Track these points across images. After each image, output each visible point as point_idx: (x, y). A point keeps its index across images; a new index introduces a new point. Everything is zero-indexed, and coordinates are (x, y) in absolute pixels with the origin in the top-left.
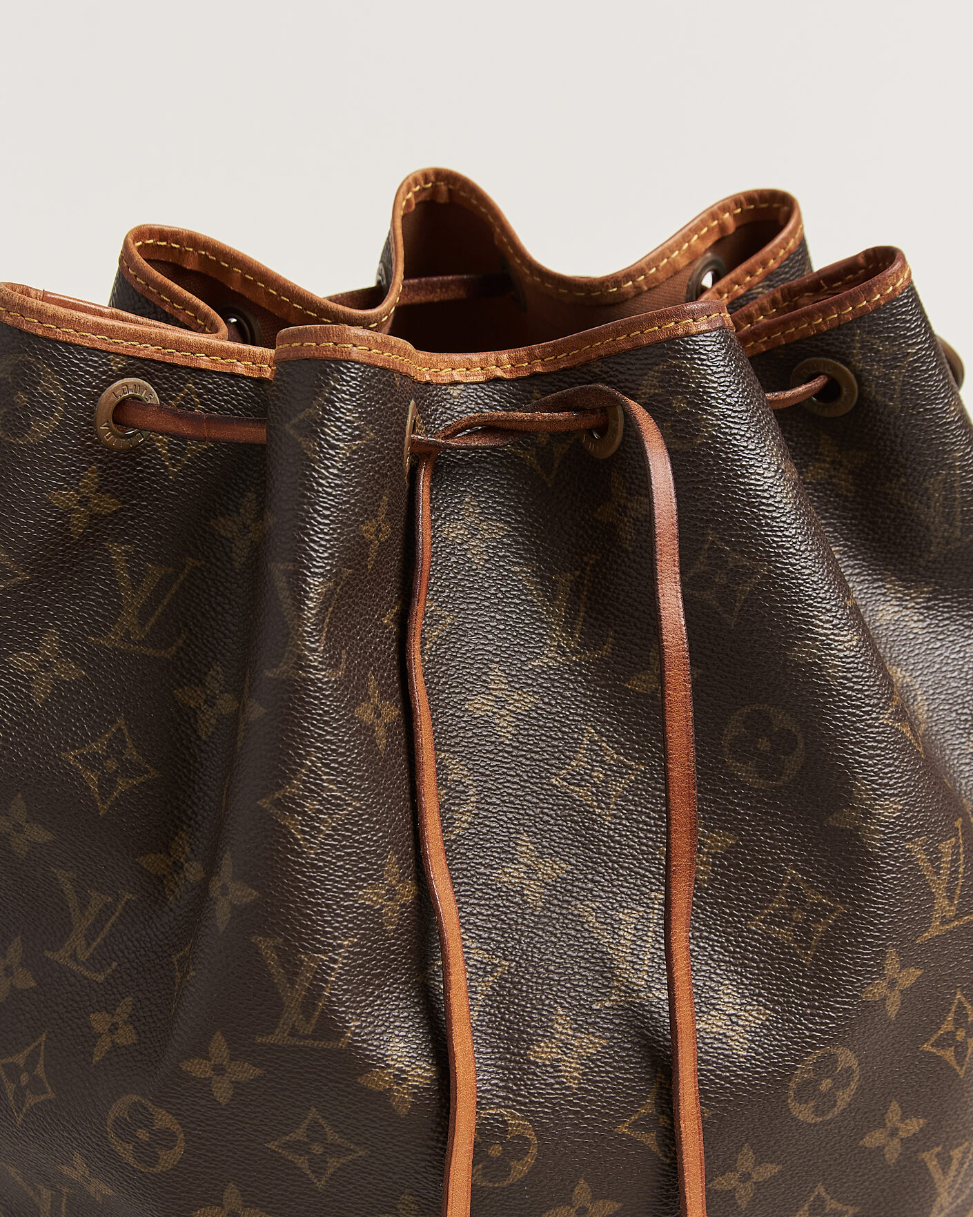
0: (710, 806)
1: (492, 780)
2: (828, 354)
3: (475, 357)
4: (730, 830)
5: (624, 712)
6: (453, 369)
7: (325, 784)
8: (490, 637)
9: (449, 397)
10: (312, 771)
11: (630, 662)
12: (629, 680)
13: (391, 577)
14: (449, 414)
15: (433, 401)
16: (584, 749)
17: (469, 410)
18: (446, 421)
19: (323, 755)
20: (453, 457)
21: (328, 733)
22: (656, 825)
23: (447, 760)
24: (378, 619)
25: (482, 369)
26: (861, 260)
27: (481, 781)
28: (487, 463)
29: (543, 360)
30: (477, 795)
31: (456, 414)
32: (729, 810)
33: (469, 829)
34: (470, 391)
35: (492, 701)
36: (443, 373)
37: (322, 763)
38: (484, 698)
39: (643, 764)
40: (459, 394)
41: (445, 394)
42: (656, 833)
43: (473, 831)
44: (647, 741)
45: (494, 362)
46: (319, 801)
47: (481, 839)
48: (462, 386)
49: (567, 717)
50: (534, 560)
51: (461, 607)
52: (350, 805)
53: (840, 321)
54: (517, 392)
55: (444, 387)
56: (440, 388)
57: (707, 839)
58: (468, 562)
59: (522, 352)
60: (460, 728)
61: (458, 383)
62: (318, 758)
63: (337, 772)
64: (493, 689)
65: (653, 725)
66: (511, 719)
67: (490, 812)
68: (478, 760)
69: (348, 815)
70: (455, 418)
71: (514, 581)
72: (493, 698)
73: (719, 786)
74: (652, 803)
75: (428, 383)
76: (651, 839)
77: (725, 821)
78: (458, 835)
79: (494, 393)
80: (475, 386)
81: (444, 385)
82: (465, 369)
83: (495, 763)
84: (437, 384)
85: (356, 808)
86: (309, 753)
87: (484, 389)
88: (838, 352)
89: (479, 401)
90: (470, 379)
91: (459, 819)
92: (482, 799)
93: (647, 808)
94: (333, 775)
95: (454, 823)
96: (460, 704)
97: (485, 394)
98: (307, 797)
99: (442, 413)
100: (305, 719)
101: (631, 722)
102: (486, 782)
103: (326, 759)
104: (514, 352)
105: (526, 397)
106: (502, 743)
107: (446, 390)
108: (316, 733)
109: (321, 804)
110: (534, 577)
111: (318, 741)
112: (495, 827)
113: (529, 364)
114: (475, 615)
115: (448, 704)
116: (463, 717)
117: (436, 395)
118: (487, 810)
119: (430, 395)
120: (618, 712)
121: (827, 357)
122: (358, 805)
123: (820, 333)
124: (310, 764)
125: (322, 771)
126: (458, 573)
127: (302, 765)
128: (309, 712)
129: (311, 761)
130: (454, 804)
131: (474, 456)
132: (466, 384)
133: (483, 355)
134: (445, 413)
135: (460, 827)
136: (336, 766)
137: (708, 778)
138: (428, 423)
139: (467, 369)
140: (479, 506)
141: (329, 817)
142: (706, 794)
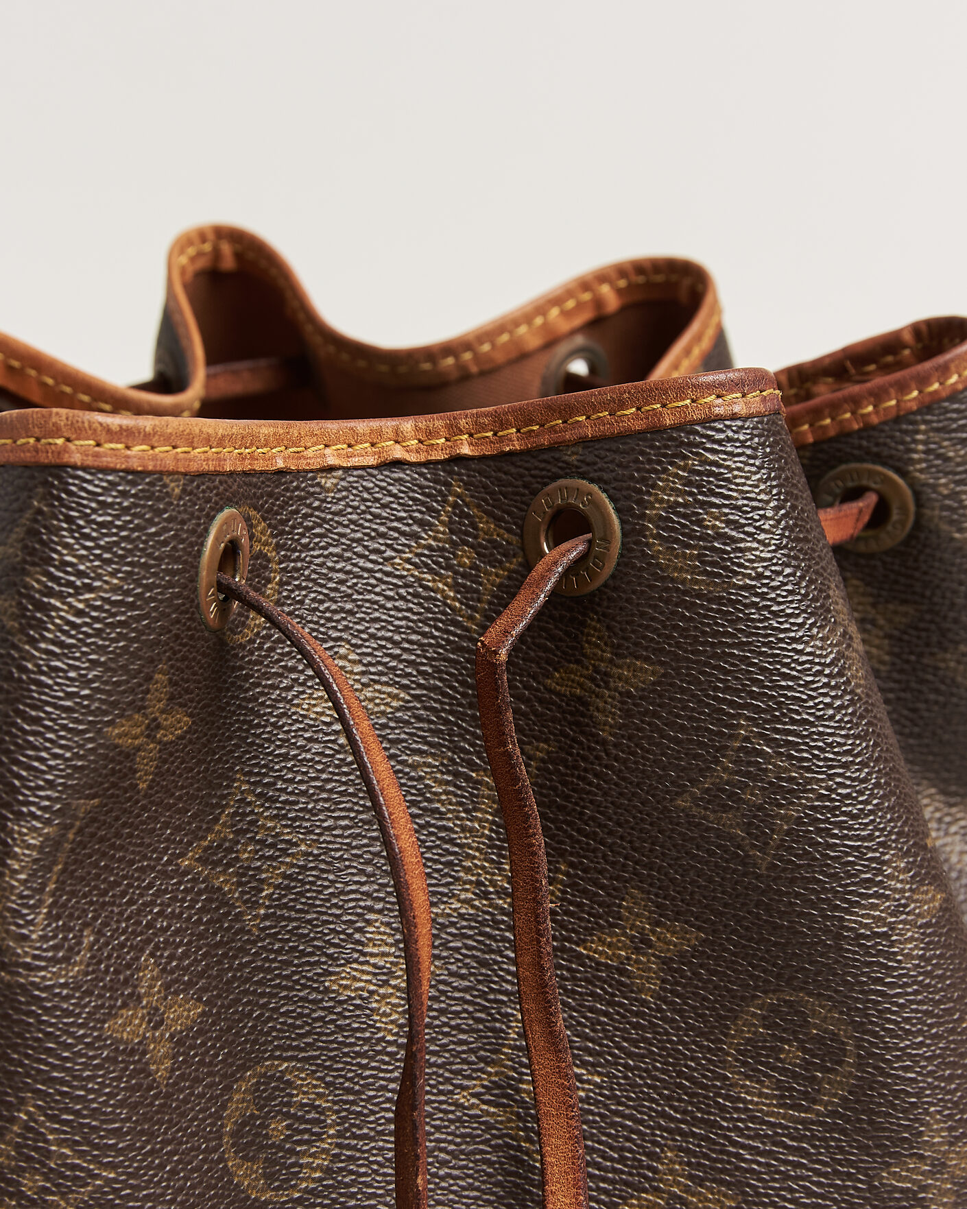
0: (699, 1146)
1: (363, 1100)
2: (878, 459)
3: (362, 426)
4: (728, 1185)
5: (573, 991)
6: (326, 446)
7: (54, 1148)
8: (369, 869)
9: (317, 489)
10: (30, 1129)
11: (589, 914)
12: (584, 941)
13: (199, 789)
14: (317, 517)
15: (291, 498)
16: (510, 1047)
17: (350, 510)
18: (313, 528)
19: (46, 1102)
20: (322, 586)
21: (54, 1067)
22: (614, 1170)
23: (291, 1072)
24: (169, 862)
25: (373, 445)
26: (907, 337)
27: (346, 1102)
28: (377, 594)
29: (471, 435)
30: (338, 1124)
31: (329, 517)
32: (729, 1154)
33: (325, 1179)
34: (352, 479)
35: (368, 973)
36: (310, 453)
37: (46, 1115)
38: (356, 970)
39: (599, 1074)
40: (336, 485)
41: (312, 486)
42: (612, 1182)
43: (331, 1182)
44: (606, 1038)
45: (391, 435)
46: (44, 1174)
47: (342, 1195)
48: (340, 472)
49: (483, 995)
50: (444, 746)
51: (325, 824)
52: (98, 1176)
53: (899, 410)
54: (427, 483)
55: (310, 475)
56: (304, 477)
57: (693, 1196)
58: (338, 752)
59: (437, 421)
60: (315, 1020)
61: (331, 469)
62: (38, 1107)
63: (72, 1127)
64: (372, 955)
65: (618, 1013)
66: (397, 1001)
67: (360, 1150)
68: (342, 1069)
69: (95, 1192)
70: (327, 523)
71: (412, 779)
72: (370, 969)
73: (714, 1114)
74: (609, 1135)
75: (280, 472)
76: (606, 1192)
77: (723, 1171)
78: (306, 1190)
79: (389, 484)
80: (360, 472)
81: (311, 471)
82: (345, 446)
83: (368, 1073)
84: (298, 471)
85: (108, 1181)
86: (22, 1101)
87: (374, 476)
88: (891, 457)
89: (366, 495)
90: (355, 461)
91: (309, 1165)
92: (347, 1130)
93: (600, 1143)
94: (65, 1132)
95: (300, 1172)
96: (315, 981)
97: (377, 486)
98: (24, 1170)
99: (306, 516)
100: (15, 1047)
101: (584, 1006)
102: (353, 1103)
103: (52, 1108)
104: (423, 421)
105: (440, 492)
106: (383, 1039)
107: (314, 478)
108: (33, 1068)
109: (47, 1179)
110: (443, 773)
111: (36, 1081)
112: (365, 1174)
113: (447, 440)
114: (347, 837)
115: (297, 982)
116: (322, 1000)
117: (297, 488)
118: (354, 1148)
119: (287, 490)
120: (565, 990)
121: (874, 463)
122: (112, 1175)
123: (868, 428)
124: (25, 1118)
125: (46, 1128)
126: (322, 771)
127: (13, 1120)
128: (20, 1035)
129: (27, 1113)
130: (299, 1143)
131: (355, 584)
132: (347, 470)
133: (375, 423)
134: (312, 515)
135: (309, 1177)
136: (71, 1117)
137: (700, 1102)
138: (282, 533)
139: (350, 446)
140: (360, 662)
141: (62, 1199)
142: (694, 1125)
